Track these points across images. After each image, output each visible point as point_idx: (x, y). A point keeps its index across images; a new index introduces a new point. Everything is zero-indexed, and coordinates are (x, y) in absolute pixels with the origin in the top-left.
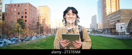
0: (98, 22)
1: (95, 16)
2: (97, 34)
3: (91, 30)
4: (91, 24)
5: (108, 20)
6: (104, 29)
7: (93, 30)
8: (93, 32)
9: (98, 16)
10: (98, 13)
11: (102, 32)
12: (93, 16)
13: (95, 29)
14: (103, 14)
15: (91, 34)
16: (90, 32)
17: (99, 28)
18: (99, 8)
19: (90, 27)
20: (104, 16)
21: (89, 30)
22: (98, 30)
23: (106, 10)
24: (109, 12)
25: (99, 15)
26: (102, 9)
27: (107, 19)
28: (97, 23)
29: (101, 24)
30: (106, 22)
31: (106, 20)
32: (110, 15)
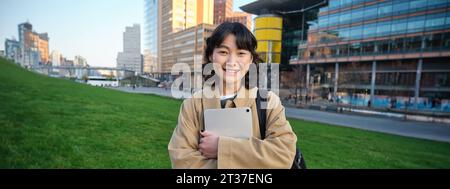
0: (144, 49)
1: (137, 27)
2: (141, 90)
3: (122, 73)
4: (119, 53)
5: (176, 46)
6: (163, 74)
7: (128, 74)
8: (129, 81)
9: (147, 31)
10: (145, 20)
11: (158, 83)
12: (127, 28)
13: (136, 74)
14: (163, 26)
15: (122, 89)
16: (117, 83)
17: (147, 69)
18: (152, 4)
19: (118, 64)
20: (164, 33)
21: (115, 73)
22: (145, 77)
23: (171, 15)
24: (181, 24)
25: (149, 27)
26: (161, 10)
27: (174, 43)
28: (142, 52)
29: (156, 56)
30: (171, 54)
31: (172, 47)
32: (182, 32)
